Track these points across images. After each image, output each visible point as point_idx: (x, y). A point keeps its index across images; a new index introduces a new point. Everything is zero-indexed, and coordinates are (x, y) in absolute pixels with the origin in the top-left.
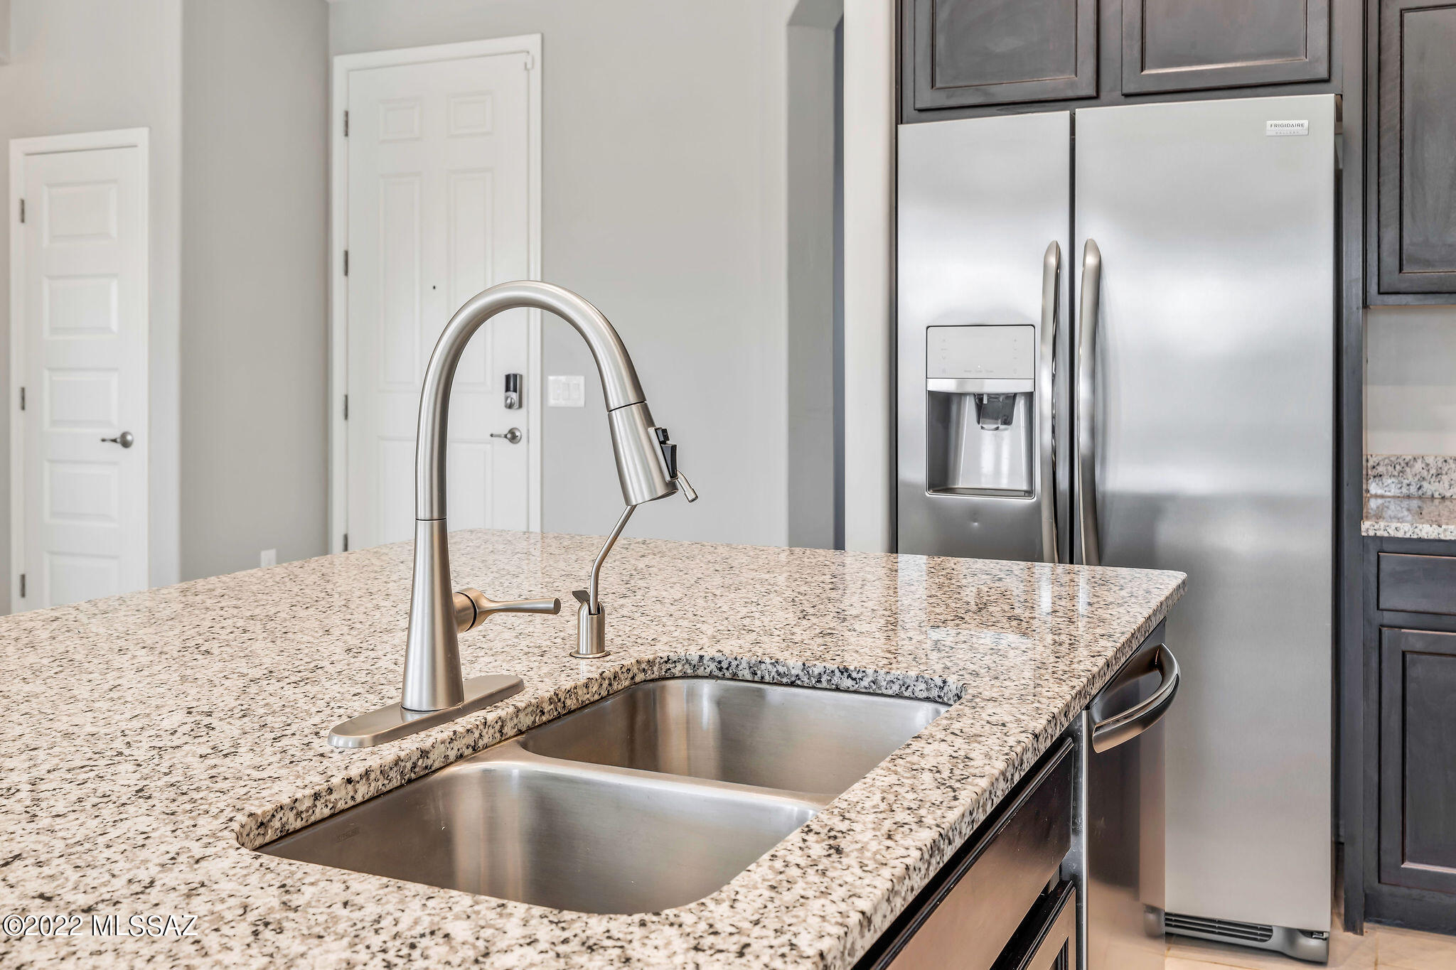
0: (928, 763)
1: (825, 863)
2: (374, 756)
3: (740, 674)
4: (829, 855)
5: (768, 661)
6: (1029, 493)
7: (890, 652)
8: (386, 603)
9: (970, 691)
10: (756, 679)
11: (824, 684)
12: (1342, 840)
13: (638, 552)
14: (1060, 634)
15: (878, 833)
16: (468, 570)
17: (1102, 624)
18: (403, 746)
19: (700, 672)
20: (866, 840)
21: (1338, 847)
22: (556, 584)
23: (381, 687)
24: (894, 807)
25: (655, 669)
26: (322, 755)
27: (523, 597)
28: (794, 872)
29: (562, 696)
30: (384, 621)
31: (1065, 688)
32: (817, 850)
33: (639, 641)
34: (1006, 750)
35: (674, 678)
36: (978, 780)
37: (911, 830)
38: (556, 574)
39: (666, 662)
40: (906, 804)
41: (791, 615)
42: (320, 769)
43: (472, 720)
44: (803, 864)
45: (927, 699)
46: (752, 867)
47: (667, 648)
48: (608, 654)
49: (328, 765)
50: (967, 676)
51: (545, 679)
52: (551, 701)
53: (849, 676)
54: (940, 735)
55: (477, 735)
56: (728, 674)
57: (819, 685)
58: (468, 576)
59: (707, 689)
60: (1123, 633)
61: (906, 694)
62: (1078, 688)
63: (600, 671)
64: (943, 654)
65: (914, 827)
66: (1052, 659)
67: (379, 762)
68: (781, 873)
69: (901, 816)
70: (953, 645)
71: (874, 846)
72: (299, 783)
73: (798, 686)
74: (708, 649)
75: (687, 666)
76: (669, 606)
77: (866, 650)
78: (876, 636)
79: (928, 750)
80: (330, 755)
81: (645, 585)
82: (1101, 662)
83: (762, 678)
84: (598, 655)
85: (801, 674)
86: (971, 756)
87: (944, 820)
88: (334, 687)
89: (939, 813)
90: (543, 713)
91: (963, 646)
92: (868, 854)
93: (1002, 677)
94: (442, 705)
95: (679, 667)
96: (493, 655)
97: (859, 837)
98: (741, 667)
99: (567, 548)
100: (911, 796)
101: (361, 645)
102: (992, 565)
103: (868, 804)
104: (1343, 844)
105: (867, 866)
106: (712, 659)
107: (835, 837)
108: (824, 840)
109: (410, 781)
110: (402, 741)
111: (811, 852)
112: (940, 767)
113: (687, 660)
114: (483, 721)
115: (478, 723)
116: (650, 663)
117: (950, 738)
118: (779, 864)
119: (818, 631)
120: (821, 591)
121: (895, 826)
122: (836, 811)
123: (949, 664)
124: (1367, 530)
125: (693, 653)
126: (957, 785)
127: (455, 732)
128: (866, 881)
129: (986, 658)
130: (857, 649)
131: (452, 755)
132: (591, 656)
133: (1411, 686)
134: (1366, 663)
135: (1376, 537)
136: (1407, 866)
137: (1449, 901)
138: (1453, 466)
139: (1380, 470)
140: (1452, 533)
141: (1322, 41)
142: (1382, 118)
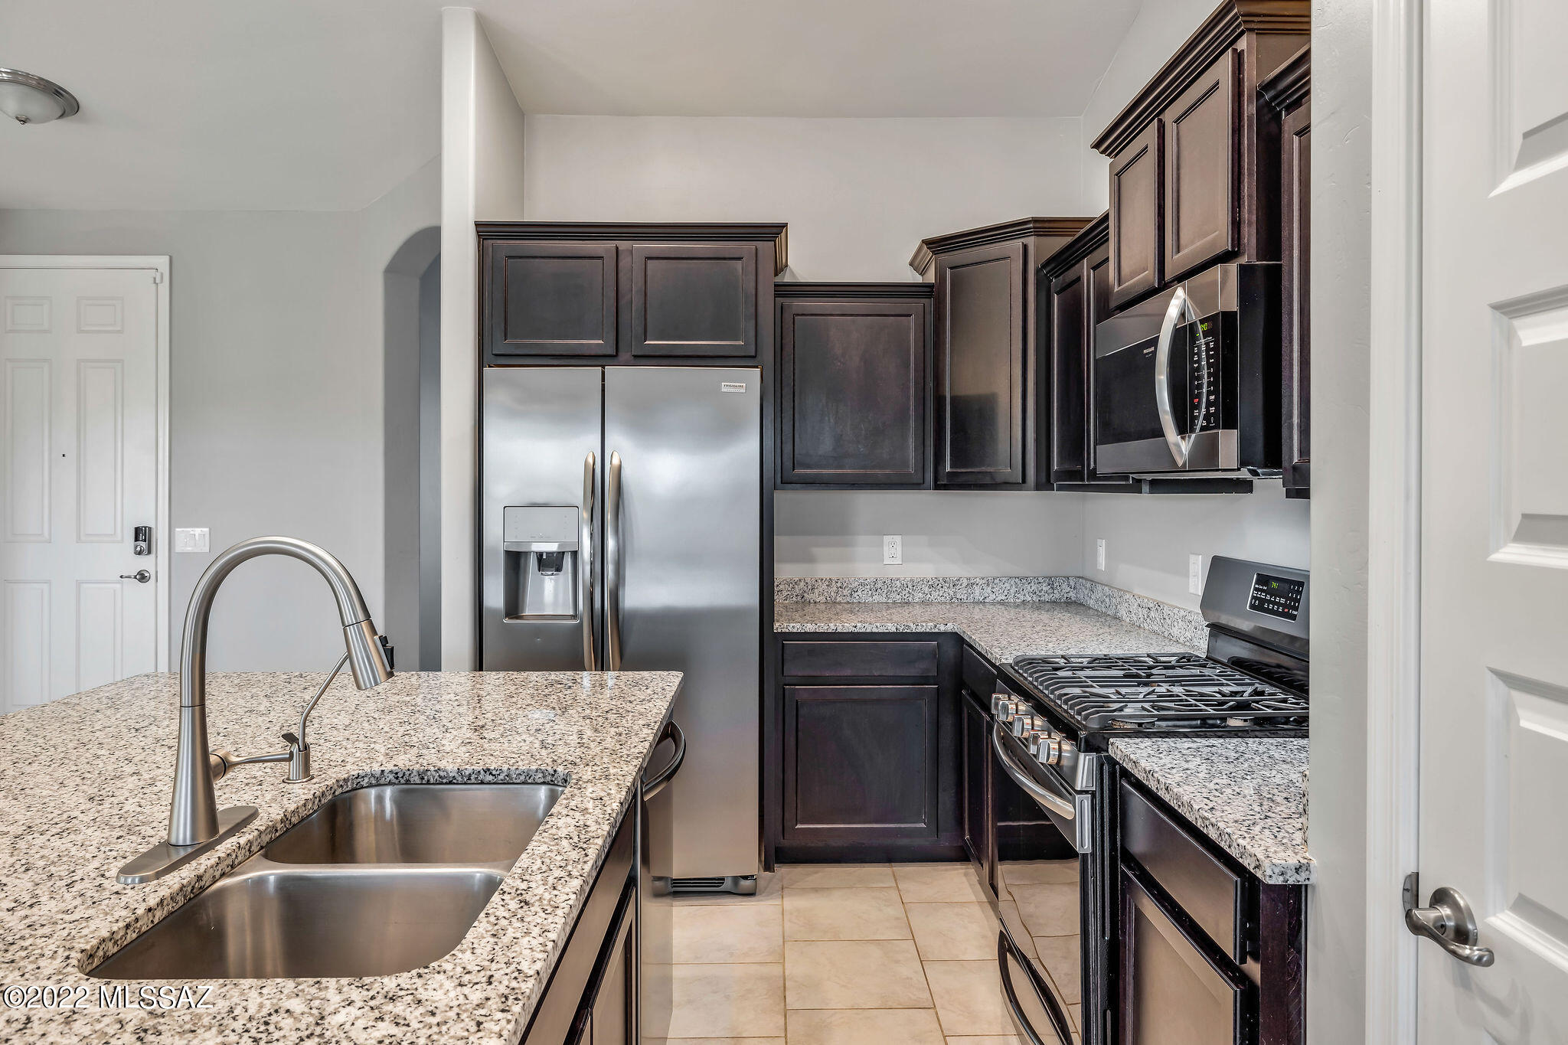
0: (563, 833)
1: (520, 913)
2: (162, 887)
3: (412, 780)
4: (522, 907)
5: (432, 769)
6: (574, 617)
7: (514, 753)
8: (103, 752)
9: (574, 777)
10: (424, 782)
11: (473, 781)
13: (300, 685)
14: (618, 727)
15: (547, 887)
16: (162, 714)
17: (641, 716)
18: (183, 876)
19: (382, 781)
20: (541, 892)
22: (244, 720)
23: (138, 828)
24: (551, 867)
25: (349, 784)
26: (117, 893)
27: (222, 734)
28: (503, 922)
29: (289, 816)
30: (110, 768)
31: (631, 767)
32: (513, 905)
33: (331, 763)
34: (607, 817)
35: (362, 787)
36: (596, 841)
37: (566, 881)
38: (241, 711)
39: (357, 778)
40: (558, 864)
41: (436, 730)
42: (122, 905)
43: (229, 846)
44: (507, 916)
45: (544, 783)
46: (476, 924)
47: (355, 767)
48: (313, 778)
49: (127, 900)
50: (569, 766)
51: (272, 805)
52: (282, 821)
53: (491, 774)
54: (565, 812)
55: (234, 856)
56: (402, 781)
57: (469, 782)
58: (165, 719)
59: (388, 792)
60: (656, 722)
61: (529, 781)
62: (638, 766)
63: (312, 792)
64: (549, 751)
65: (567, 879)
66: (618, 747)
67: (169, 891)
68: (496, 924)
69: (557, 873)
70: (553, 742)
71: (547, 896)
72: (110, 918)
73: (454, 784)
74: (387, 765)
75: (372, 779)
76: (342, 731)
77: (497, 753)
78: (502, 741)
79: (560, 823)
80: (125, 892)
81: (318, 715)
82: (647, 745)
83: (428, 781)
84: (304, 780)
85: (456, 775)
86: (588, 824)
87: (584, 871)
88: (96, 833)
89: (579, 866)
90: (277, 831)
91: (560, 742)
92: (545, 902)
93: (591, 764)
94: (203, 839)
95: (366, 780)
96: (220, 789)
97: (536, 892)
98: (412, 775)
99: (239, 686)
100: (559, 858)
101: (100, 793)
102: (561, 676)
103: (535, 868)
105: (547, 910)
106: (391, 772)
107: (521, 894)
108: (515, 898)
109: (190, 899)
110: (179, 872)
111: (510, 907)
112: (571, 835)
113: (372, 774)
114: (238, 845)
115: (234, 848)
116: (346, 780)
117: (571, 813)
118: (492, 919)
119: (460, 741)
120: (451, 708)
121: (556, 880)
122: (516, 876)
123: (556, 758)
124: (777, 628)
125: (376, 769)
126: (585, 846)
127: (219, 858)
128: (550, 921)
129: (578, 750)
130: (492, 752)
131: (217, 874)
132: (299, 781)
133: (801, 720)
134: (776, 709)
135: (782, 633)
136: (799, 826)
137: (821, 844)
138: (820, 583)
139: (781, 587)
140: (822, 627)
141: (752, 333)
142: (783, 378)
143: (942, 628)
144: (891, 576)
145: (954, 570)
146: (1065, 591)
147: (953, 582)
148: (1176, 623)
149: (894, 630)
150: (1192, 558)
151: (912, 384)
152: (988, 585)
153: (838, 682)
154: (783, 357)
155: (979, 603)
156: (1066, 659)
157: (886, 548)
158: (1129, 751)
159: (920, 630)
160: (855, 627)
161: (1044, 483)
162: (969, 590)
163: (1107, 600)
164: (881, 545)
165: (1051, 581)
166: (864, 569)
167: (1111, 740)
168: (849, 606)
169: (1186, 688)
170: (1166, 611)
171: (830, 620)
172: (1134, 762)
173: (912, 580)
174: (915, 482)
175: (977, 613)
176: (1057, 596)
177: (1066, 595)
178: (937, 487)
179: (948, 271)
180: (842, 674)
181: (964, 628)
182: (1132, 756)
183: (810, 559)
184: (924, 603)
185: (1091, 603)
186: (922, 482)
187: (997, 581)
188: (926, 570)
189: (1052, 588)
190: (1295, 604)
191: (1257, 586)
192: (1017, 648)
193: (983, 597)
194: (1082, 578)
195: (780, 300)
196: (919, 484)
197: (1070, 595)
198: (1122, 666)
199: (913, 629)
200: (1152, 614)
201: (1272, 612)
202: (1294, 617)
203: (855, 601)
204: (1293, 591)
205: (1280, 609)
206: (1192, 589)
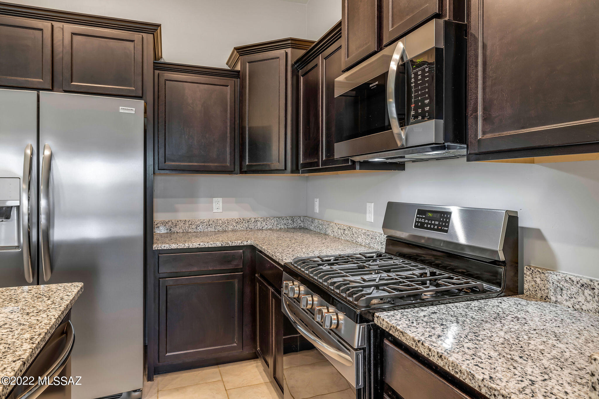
6: (18, 247)
12: (147, 344)
21: (145, 347)
104: (147, 346)
124: (155, 247)
133: (169, 296)
134: (155, 292)
135: (158, 250)
136: (168, 354)
137: (180, 362)
138: (180, 223)
139: (159, 225)
140: (181, 246)
141: (140, 84)
142: (159, 113)
143: (245, 243)
144: (217, 218)
145: (248, 214)
146: (299, 223)
147: (248, 220)
148: (360, 236)
149: (220, 245)
150: (368, 205)
151: (228, 121)
152: (264, 221)
153: (190, 275)
154: (159, 102)
155: (260, 230)
156: (320, 258)
157: (214, 204)
158: (393, 322)
159: (234, 244)
160: (200, 245)
161: (295, 170)
162: (255, 224)
163: (321, 226)
164: (212, 202)
165: (293, 218)
166: (203, 215)
167: (377, 314)
168: (195, 234)
169: (396, 273)
170: (354, 230)
171: (185, 241)
172: (401, 332)
173: (227, 220)
174: (230, 170)
175: (260, 235)
176: (295, 225)
177: (299, 225)
178: (242, 172)
179: (247, 64)
180: (192, 270)
181: (257, 242)
182: (398, 328)
183: (175, 211)
184: (233, 231)
185: (312, 228)
186: (233, 170)
187: (268, 219)
188: (234, 215)
189: (293, 222)
190: (445, 224)
191: (418, 216)
192: (288, 252)
193: (261, 227)
194: (306, 217)
195: (157, 72)
196: (232, 171)
197: (301, 224)
198: (352, 261)
199: (231, 244)
201: (430, 229)
202: (446, 231)
203: (198, 231)
204: (443, 217)
205: (436, 227)
206: (368, 219)
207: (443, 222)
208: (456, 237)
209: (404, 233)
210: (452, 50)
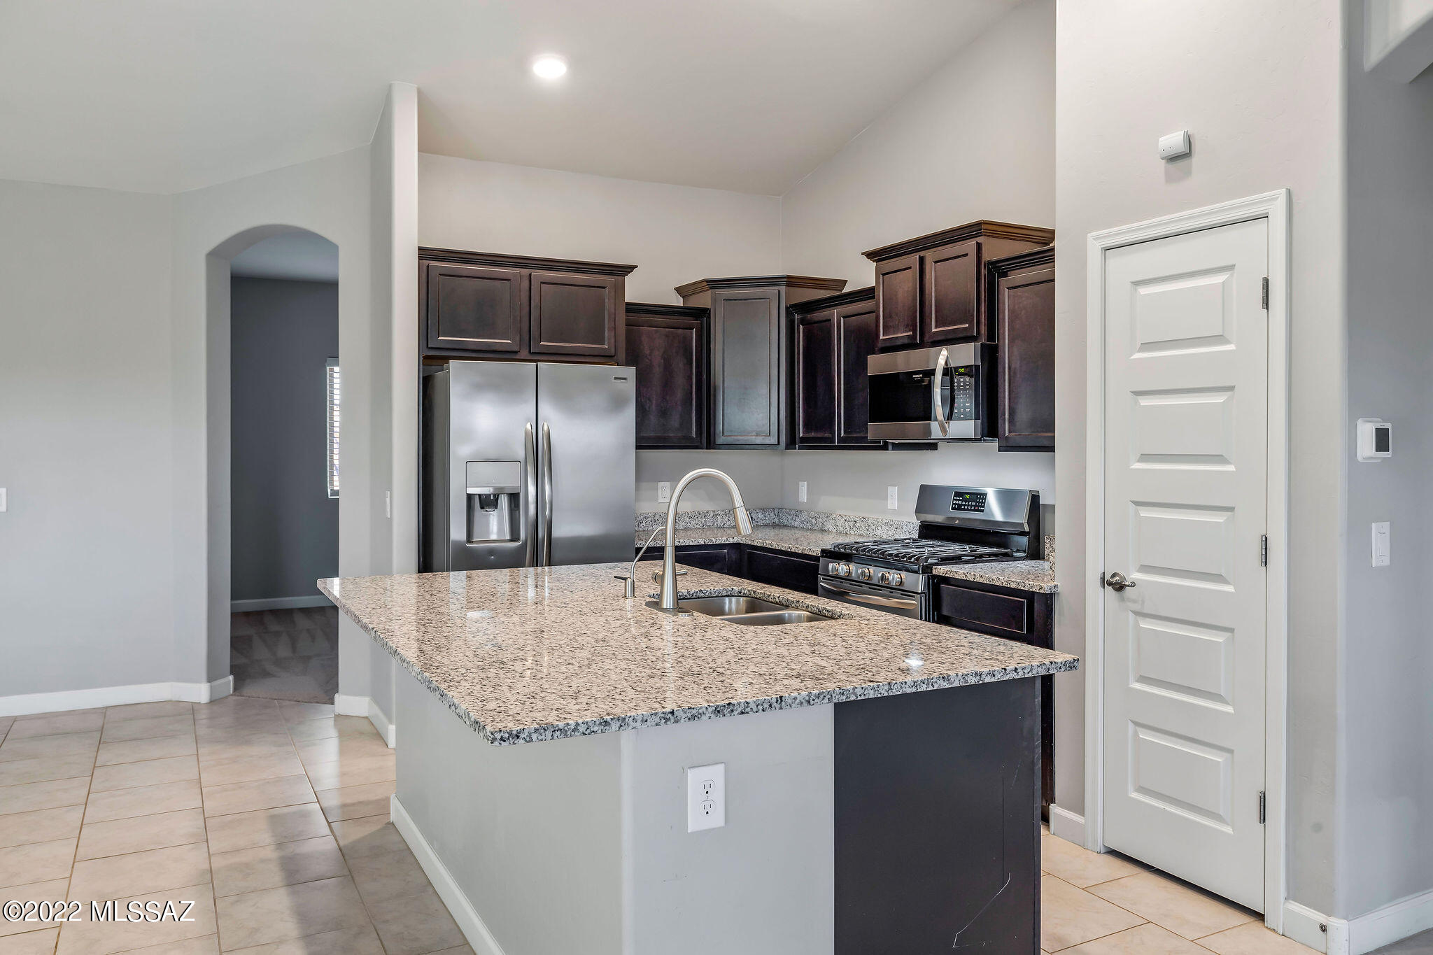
141: (612, 340)
143: (731, 541)
146: (772, 518)
147: (704, 514)
148: (879, 528)
149: (703, 543)
150: (890, 489)
155: (720, 528)
157: (660, 491)
159: (718, 542)
161: (790, 444)
163: (813, 520)
164: (657, 489)
166: (646, 507)
167: (937, 568)
170: (872, 522)
174: (695, 444)
177: (773, 521)
178: (709, 447)
179: (723, 302)
185: (796, 524)
186: (700, 444)
191: (955, 498)
194: (784, 508)
196: (697, 445)
197: (775, 520)
200: (858, 524)
201: (968, 510)
202: (983, 511)
203: (641, 530)
204: (980, 498)
205: (973, 508)
206: (890, 507)
207: (979, 502)
208: (992, 515)
209: (940, 516)
210: (986, 365)
